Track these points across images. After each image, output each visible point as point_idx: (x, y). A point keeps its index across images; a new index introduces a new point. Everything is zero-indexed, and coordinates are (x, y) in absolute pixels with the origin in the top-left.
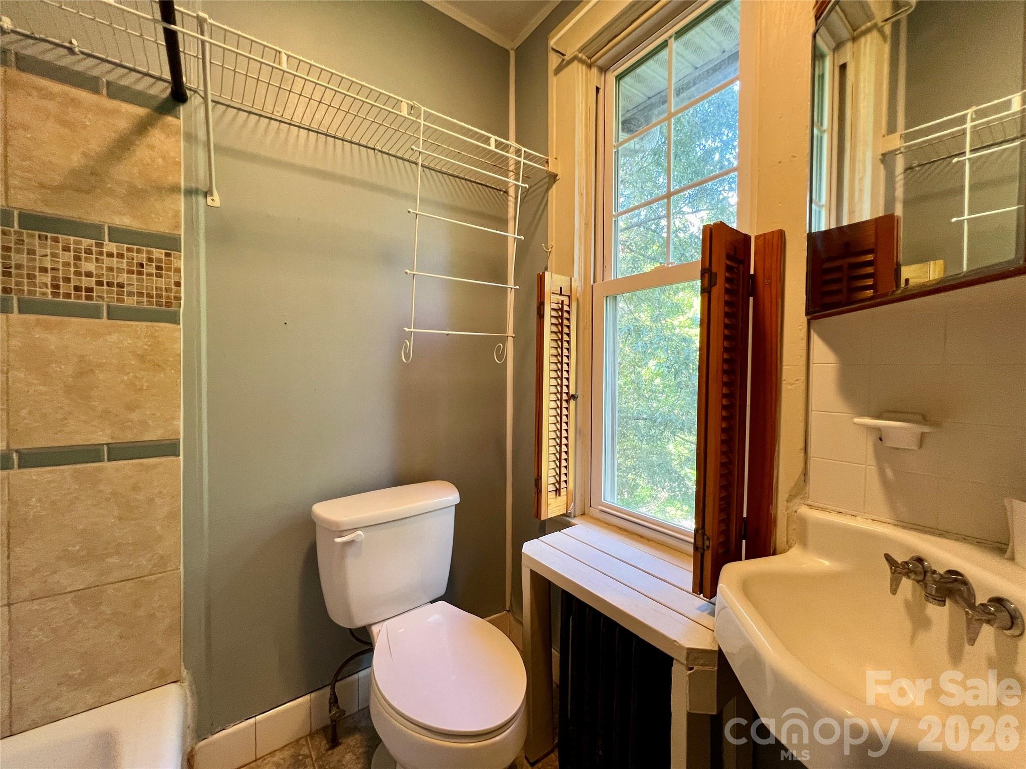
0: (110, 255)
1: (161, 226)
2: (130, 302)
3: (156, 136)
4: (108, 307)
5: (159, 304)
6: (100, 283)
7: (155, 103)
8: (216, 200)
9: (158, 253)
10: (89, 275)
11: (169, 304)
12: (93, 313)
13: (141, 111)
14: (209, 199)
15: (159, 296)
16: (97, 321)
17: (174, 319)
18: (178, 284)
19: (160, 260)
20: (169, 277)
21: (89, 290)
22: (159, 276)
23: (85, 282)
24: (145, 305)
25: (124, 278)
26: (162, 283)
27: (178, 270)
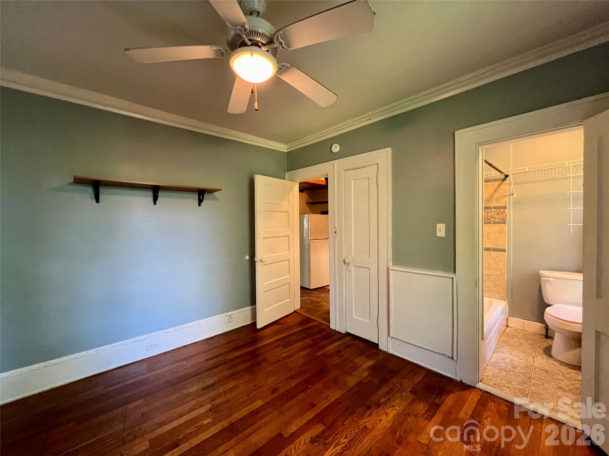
0: (493, 212)
1: (503, 204)
2: (497, 220)
3: (502, 186)
4: (493, 222)
5: (502, 220)
6: (491, 217)
7: (502, 179)
8: (515, 195)
9: (502, 210)
10: (489, 216)
11: (504, 220)
12: (490, 223)
13: (499, 182)
14: (513, 196)
15: (502, 219)
16: (491, 225)
17: (505, 223)
18: (506, 216)
19: (502, 211)
20: (504, 215)
21: (490, 219)
22: (502, 215)
23: (489, 217)
24: (499, 221)
25: (495, 216)
26: (503, 216)
27: (506, 213)
